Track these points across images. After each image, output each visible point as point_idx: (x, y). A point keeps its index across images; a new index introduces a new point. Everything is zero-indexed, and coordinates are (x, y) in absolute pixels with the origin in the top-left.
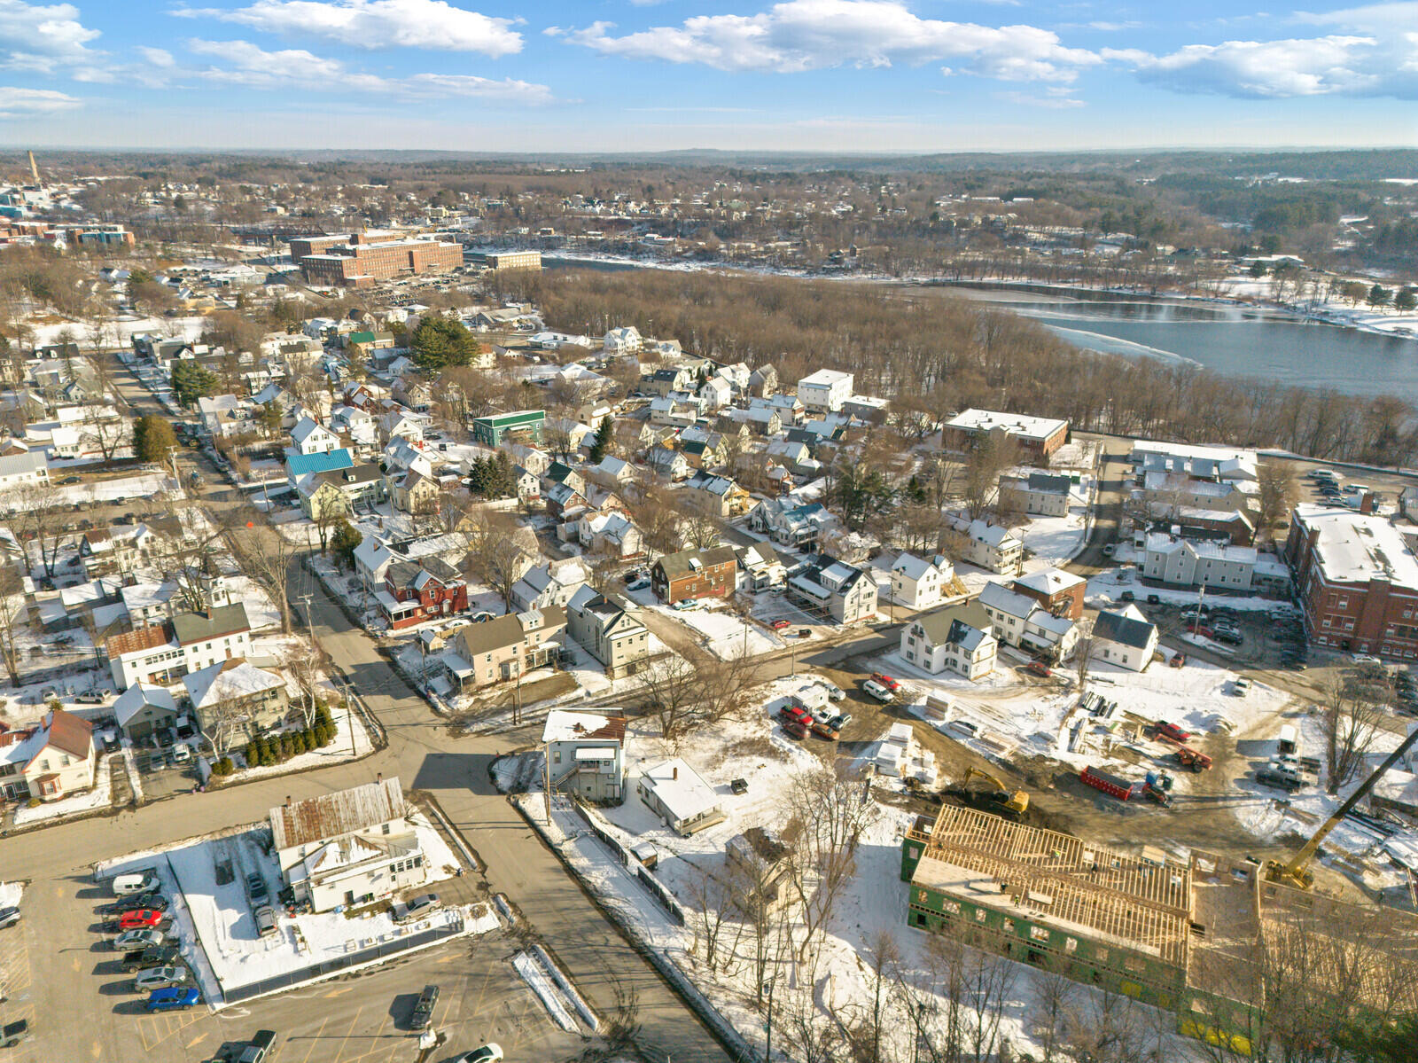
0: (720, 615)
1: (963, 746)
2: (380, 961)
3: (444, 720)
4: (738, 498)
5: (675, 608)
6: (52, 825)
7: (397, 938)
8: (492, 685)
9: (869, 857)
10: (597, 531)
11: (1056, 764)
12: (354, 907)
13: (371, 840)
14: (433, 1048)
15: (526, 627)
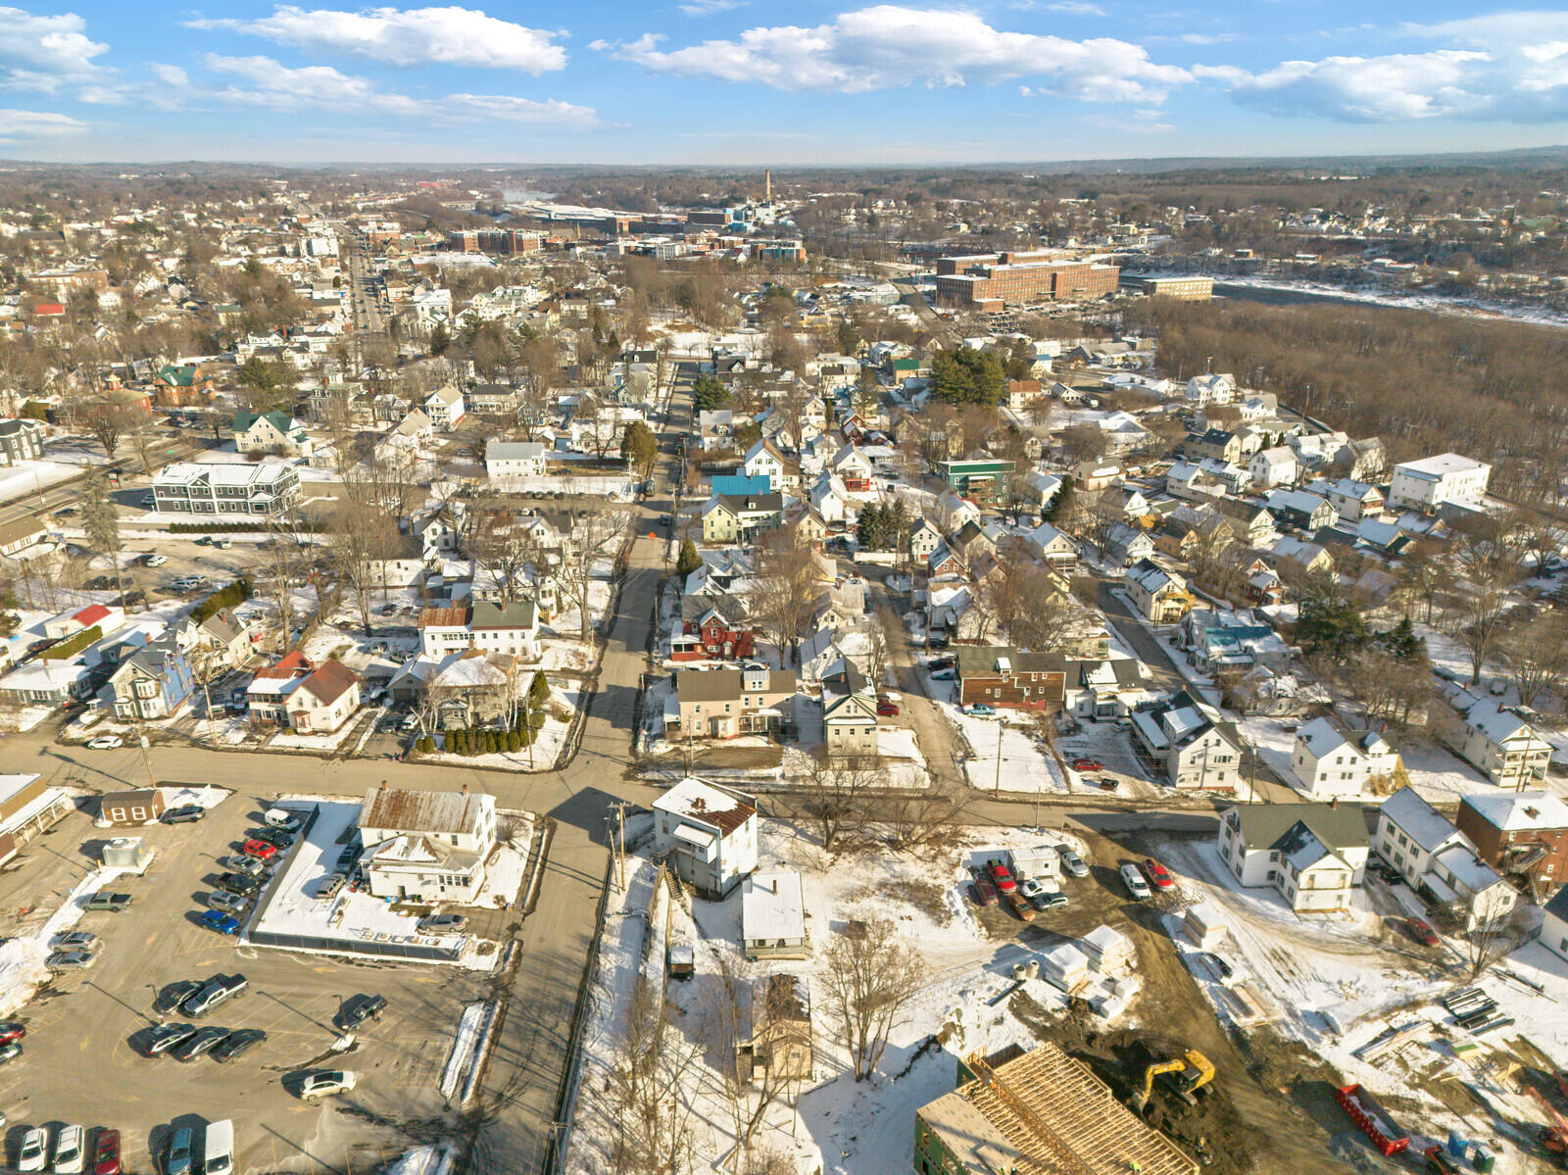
0: (1017, 733)
1: (1198, 990)
2: (376, 957)
3: (632, 759)
4: (1179, 601)
5: (963, 712)
6: (290, 753)
7: (406, 943)
8: (698, 738)
9: (943, 1070)
10: (938, 604)
11: (1313, 1063)
12: (404, 903)
13: (435, 846)
14: (341, 1052)
15: (748, 686)
